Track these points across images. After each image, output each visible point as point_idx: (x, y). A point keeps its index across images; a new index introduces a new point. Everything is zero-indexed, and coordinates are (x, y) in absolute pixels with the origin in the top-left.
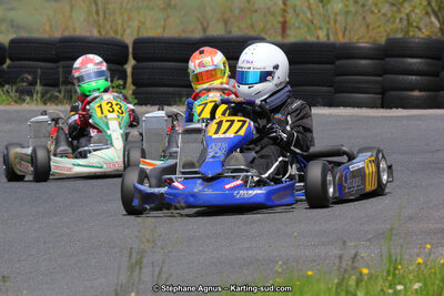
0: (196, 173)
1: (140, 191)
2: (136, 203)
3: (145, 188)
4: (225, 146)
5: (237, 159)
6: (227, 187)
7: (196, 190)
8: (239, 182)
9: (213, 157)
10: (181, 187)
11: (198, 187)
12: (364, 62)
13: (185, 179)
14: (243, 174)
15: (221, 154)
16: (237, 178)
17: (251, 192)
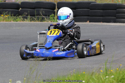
0: (44, 47)
1: (26, 52)
2: (25, 56)
3: (28, 51)
4: (53, 39)
5: (56, 43)
6: (53, 51)
7: (43, 52)
8: (57, 50)
9: (49, 42)
10: (39, 51)
11: (44, 51)
13: (40, 48)
14: (58, 47)
15: (51, 41)
16: (56, 48)
17: (61, 53)
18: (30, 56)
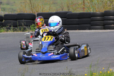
0: (40, 51)
2: (23, 60)
3: (25, 56)
4: (48, 44)
5: (51, 48)
6: (49, 55)
7: (40, 56)
8: (52, 54)
9: (45, 47)
10: (36, 55)
11: (41, 55)
12: (98, 17)
13: (37, 53)
14: (53, 51)
15: (47, 46)
16: (52, 52)
17: (55, 56)
18: (28, 61)
